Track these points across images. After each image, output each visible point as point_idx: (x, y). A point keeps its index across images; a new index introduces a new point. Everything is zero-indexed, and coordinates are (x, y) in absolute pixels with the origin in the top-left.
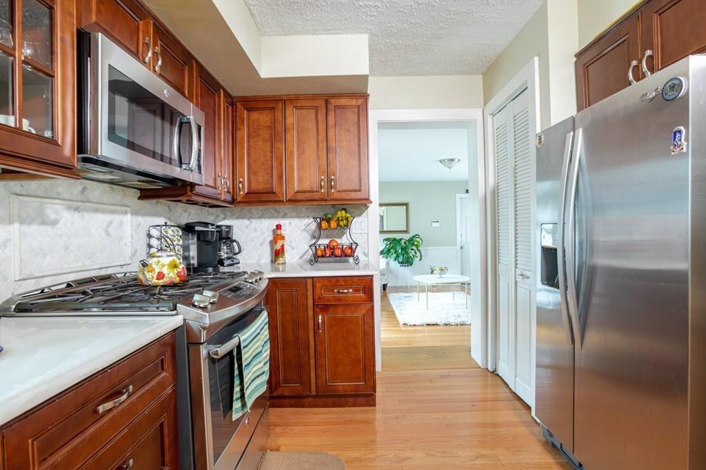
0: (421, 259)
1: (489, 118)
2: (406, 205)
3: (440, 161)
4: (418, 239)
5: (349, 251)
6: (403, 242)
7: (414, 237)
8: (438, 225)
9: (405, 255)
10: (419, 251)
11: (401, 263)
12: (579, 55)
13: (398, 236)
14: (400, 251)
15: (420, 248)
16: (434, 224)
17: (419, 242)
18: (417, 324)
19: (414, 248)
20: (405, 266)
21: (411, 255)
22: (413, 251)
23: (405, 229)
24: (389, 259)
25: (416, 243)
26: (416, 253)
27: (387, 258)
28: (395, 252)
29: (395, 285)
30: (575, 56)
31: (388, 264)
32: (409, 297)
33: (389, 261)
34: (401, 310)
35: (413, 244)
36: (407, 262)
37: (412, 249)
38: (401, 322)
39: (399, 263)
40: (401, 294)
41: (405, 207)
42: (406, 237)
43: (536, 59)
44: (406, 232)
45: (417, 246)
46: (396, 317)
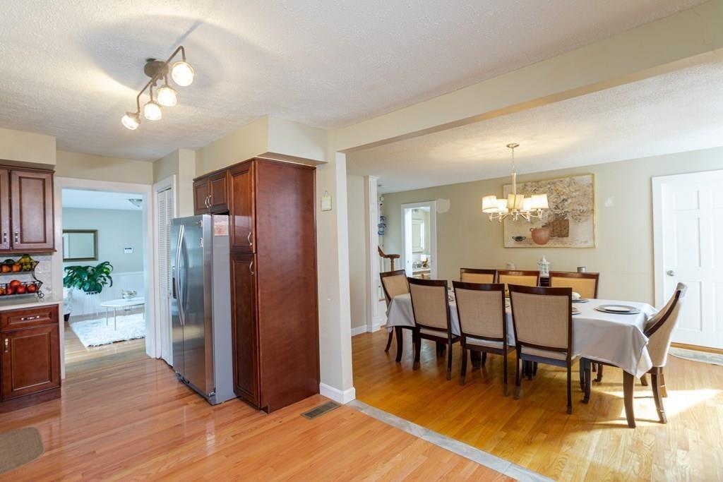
0: (111, 285)
1: (156, 193)
2: (94, 232)
3: (130, 200)
4: (107, 266)
5: (33, 288)
6: (90, 269)
7: (104, 263)
8: (130, 251)
9: (93, 283)
10: (110, 278)
11: (88, 291)
12: (196, 180)
13: (83, 264)
14: (86, 279)
15: (110, 275)
16: (126, 251)
17: (108, 269)
18: (103, 343)
19: (104, 275)
20: (92, 294)
21: (99, 282)
22: (102, 279)
23: (93, 257)
24: (72, 287)
25: (105, 270)
26: (105, 280)
27: (69, 287)
28: (81, 280)
29: (81, 314)
30: (194, 180)
31: (70, 293)
32: (97, 323)
33: (72, 290)
34: (86, 335)
35: (103, 272)
36: (96, 289)
37: (101, 276)
38: (86, 345)
39: (85, 291)
40: (87, 321)
41: (92, 234)
42: (95, 264)
43: (175, 176)
44: (94, 259)
45: (107, 273)
46: (80, 343)
